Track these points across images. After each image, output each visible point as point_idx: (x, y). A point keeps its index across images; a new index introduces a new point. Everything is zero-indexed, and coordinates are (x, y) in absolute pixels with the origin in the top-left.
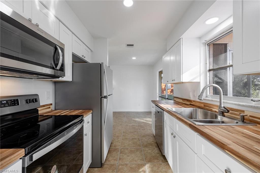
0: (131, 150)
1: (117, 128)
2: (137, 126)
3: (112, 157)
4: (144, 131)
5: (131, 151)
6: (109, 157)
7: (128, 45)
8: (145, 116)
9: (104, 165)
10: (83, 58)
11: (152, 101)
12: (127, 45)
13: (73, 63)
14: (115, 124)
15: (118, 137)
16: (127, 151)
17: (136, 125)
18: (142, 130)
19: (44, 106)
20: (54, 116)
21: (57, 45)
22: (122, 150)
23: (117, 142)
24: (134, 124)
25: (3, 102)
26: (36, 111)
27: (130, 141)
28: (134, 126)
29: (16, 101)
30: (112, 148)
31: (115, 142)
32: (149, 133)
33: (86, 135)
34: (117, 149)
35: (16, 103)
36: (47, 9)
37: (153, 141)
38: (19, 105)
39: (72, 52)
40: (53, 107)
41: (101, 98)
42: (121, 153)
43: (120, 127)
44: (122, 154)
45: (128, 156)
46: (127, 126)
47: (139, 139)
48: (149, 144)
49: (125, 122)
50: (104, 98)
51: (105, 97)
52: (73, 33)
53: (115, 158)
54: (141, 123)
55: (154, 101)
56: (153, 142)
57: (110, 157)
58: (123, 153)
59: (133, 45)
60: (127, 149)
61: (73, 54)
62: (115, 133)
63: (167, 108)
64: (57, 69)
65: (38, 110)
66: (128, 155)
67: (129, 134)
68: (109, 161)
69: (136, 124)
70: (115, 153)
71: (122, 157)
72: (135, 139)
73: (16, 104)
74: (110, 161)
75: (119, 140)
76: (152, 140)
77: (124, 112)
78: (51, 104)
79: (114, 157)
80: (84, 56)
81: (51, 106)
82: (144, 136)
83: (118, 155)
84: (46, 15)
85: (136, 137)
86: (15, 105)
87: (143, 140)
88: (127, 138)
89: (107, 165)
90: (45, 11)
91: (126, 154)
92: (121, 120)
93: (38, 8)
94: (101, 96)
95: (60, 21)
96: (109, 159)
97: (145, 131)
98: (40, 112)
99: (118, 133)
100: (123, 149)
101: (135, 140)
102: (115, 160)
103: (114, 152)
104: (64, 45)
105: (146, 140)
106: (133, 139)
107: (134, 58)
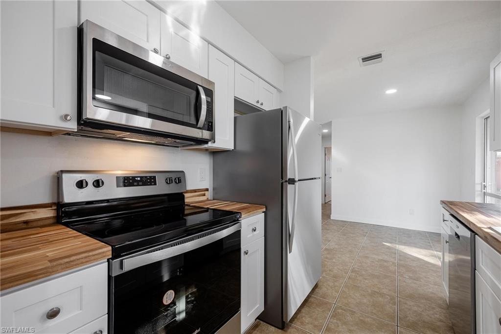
0: (362, 318)
1: (339, 258)
2: (393, 263)
3: (311, 317)
4: (415, 283)
5: (363, 322)
6: (304, 315)
7: (365, 59)
8: (429, 244)
9: (291, 327)
10: (259, 105)
11: (443, 202)
12: (363, 59)
13: (237, 115)
14: (336, 246)
15: (335, 277)
16: (349, 318)
17: (392, 260)
18: (411, 278)
19: (195, 191)
20: (212, 211)
21: (199, 85)
22: (340, 311)
23: (331, 288)
24: (386, 257)
25: (136, 179)
26: (180, 197)
27: (364, 296)
28: (386, 261)
29: (153, 179)
30: (315, 298)
31: (326, 288)
32: (432, 293)
33: (246, 253)
34: (326, 303)
35: (153, 182)
36: (186, 29)
37: (441, 321)
38: (156, 185)
39: (235, 97)
40: (209, 195)
41: (282, 183)
42: (334, 316)
43: (349, 256)
44: (337, 319)
45: (350, 330)
46: (367, 257)
47: (392, 298)
48: (424, 322)
49: (363, 247)
50: (289, 184)
51: (292, 181)
52: (235, 61)
53: (316, 323)
54: (408, 258)
55: (449, 202)
56: (439, 324)
57: (307, 316)
58: (340, 320)
59: (379, 56)
60: (353, 313)
61: (235, 100)
62: (331, 268)
63: (490, 228)
64: (198, 126)
65: (184, 196)
66: (352, 328)
67: (366, 279)
68: (302, 323)
69: (395, 258)
70: (320, 310)
71: (333, 327)
72: (382, 295)
73: (153, 184)
74: (305, 325)
75: (337, 284)
76: (438, 316)
77: (366, 225)
78: (207, 190)
79: (316, 319)
80: (260, 102)
81: (206, 192)
82: (411, 297)
83: (325, 318)
84: (186, 40)
85: (385, 291)
86: (151, 185)
87: (406, 306)
88: (359, 287)
89: (295, 330)
90: (183, 32)
91: (345, 323)
92: (352, 240)
93: (171, 30)
94: (282, 178)
95: (209, 43)
96: (304, 318)
97: (418, 282)
98: (187, 200)
99: (339, 269)
100: (342, 309)
101: (380, 299)
102: (315, 326)
103: (318, 309)
104: (214, 83)
105: (415, 308)
106: (374, 293)
107: (391, 91)
